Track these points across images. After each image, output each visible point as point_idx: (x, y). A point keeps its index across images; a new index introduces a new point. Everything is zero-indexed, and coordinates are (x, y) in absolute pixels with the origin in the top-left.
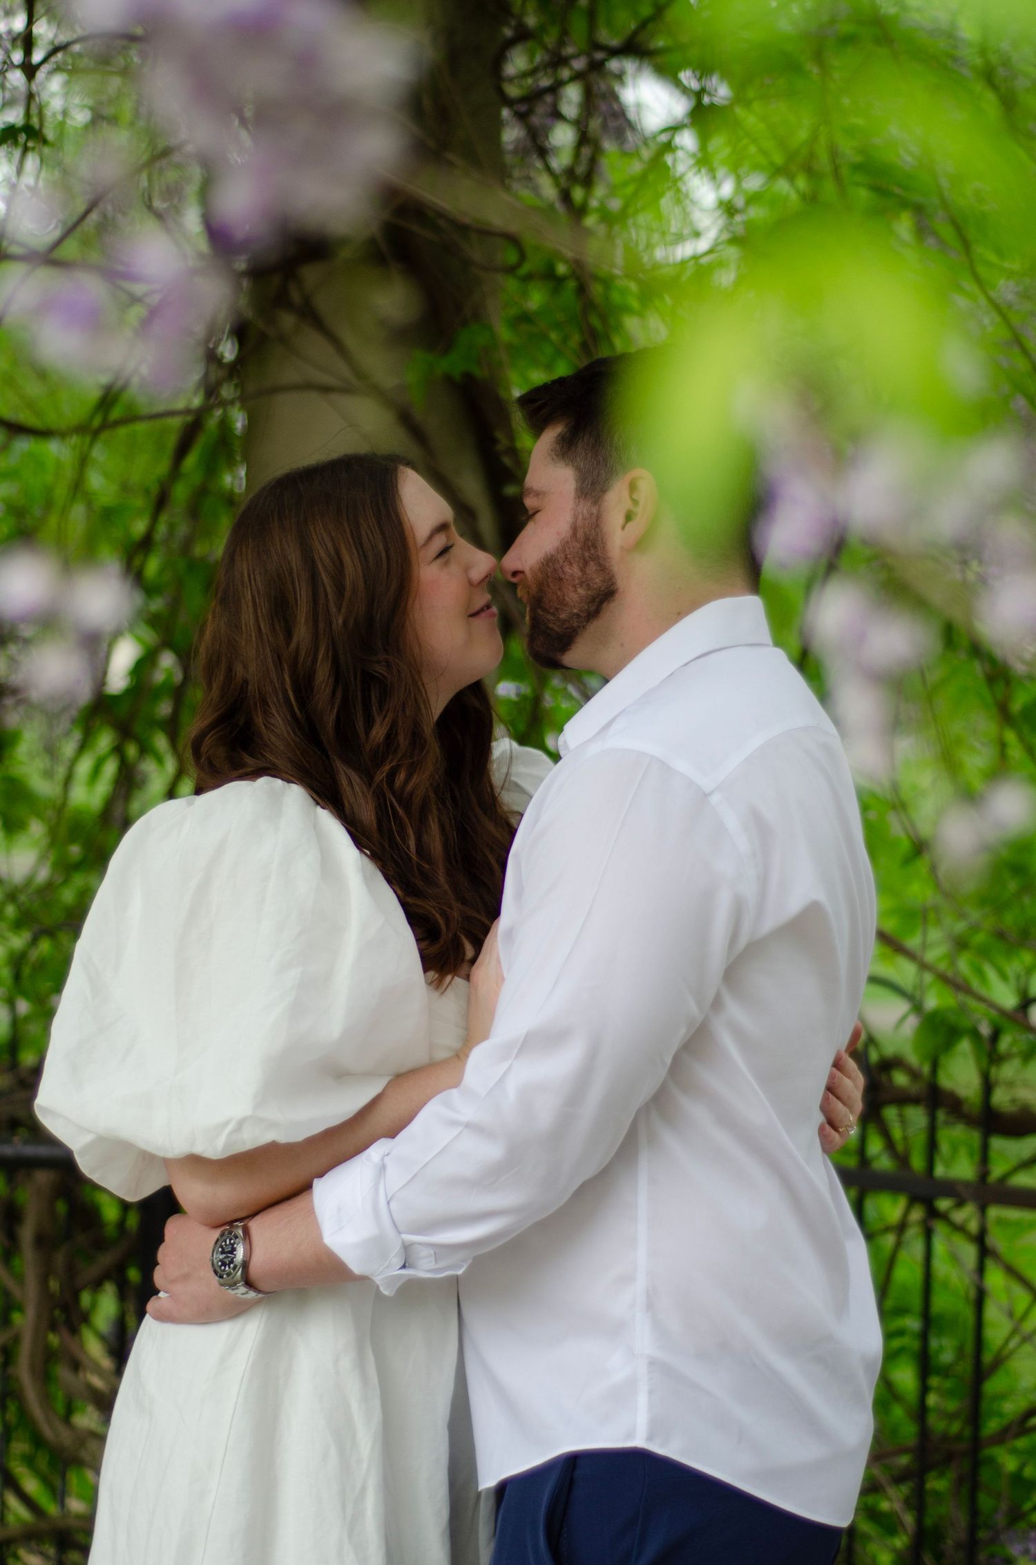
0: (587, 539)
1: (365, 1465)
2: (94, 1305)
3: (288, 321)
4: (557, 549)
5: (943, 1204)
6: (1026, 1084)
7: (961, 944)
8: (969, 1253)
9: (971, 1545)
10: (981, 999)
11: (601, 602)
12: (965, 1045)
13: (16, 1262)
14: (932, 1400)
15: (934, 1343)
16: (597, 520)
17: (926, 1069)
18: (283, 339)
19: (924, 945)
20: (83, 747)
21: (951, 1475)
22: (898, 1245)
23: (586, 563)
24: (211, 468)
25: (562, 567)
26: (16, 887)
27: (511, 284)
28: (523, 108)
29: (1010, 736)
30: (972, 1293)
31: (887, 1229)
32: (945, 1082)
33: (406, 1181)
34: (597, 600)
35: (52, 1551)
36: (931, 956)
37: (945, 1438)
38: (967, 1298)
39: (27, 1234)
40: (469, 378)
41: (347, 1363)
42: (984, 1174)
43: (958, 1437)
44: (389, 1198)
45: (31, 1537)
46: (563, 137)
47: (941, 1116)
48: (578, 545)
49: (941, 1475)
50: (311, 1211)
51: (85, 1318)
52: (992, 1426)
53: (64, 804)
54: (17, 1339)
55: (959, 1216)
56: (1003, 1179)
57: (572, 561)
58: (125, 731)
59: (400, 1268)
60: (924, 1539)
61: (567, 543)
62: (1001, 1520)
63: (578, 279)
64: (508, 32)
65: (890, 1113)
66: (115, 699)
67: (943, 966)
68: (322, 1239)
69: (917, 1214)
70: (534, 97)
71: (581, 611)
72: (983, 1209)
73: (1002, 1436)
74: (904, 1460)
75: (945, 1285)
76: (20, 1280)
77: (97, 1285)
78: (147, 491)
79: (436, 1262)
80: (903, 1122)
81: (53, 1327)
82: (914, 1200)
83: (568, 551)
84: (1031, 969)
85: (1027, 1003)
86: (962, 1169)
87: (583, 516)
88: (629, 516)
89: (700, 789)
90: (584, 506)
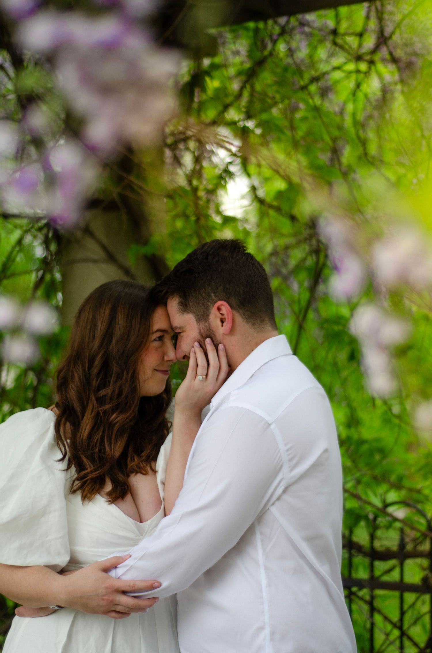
5: (354, 589)
6: (387, 539)
7: (358, 482)
8: (366, 608)
10: (367, 503)
12: (362, 523)
16: (209, 327)
17: (347, 533)
28: (173, 147)
30: (368, 625)
32: (355, 538)
36: (348, 486)
38: (365, 628)
40: (153, 255)
42: (372, 576)
46: (188, 159)
47: (354, 552)
55: (361, 593)
56: (379, 578)
63: (196, 216)
67: (352, 490)
70: (177, 143)
72: (372, 590)
84: (387, 492)
85: (386, 505)
86: (362, 574)
87: (203, 328)
88: (222, 321)
89: (267, 422)
90: (202, 324)
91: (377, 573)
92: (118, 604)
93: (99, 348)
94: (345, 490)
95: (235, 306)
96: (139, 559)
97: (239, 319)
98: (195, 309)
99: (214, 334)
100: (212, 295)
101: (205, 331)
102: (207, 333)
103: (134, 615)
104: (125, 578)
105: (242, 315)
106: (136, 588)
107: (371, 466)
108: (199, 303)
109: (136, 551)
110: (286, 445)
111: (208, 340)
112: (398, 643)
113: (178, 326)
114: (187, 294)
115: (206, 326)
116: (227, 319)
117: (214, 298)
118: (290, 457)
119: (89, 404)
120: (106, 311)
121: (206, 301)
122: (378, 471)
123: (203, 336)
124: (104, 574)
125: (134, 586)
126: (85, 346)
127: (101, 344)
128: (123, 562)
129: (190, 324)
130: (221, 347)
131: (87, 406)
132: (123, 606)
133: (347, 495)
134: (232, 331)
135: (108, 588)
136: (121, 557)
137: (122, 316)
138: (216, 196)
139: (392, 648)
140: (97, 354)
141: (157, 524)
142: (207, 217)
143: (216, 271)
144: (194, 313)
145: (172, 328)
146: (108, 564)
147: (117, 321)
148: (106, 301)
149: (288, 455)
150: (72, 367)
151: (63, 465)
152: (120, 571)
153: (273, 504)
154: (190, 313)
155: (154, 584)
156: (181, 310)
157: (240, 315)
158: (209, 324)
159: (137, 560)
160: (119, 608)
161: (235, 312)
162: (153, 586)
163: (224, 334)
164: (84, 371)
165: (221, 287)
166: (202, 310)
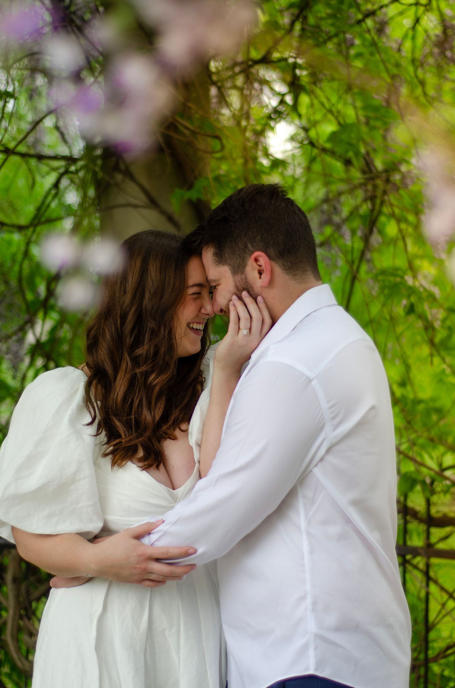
2: (37, 607)
3: (119, 177)
5: (408, 557)
6: (444, 504)
7: (413, 444)
8: (419, 575)
10: (423, 465)
12: (418, 488)
13: (5, 590)
16: (246, 280)
17: (402, 499)
18: (117, 185)
19: (400, 444)
21: (414, 675)
28: (219, 84)
30: (423, 594)
32: (410, 504)
36: (402, 448)
39: (9, 577)
40: (199, 200)
42: (428, 543)
47: (409, 518)
51: (34, 613)
52: (431, 654)
54: (5, 623)
55: (415, 561)
56: (435, 545)
58: (48, 358)
67: (406, 452)
72: (428, 559)
73: (436, 659)
76: (6, 597)
77: (38, 599)
81: (21, 617)
84: (443, 455)
85: (443, 469)
86: (417, 541)
87: (239, 281)
88: (260, 273)
89: (307, 377)
90: (238, 277)
91: (433, 540)
92: (151, 572)
93: (132, 304)
94: (399, 452)
95: (273, 256)
96: (173, 524)
97: (278, 270)
98: (231, 260)
99: (251, 287)
100: (249, 245)
101: (241, 284)
102: (244, 286)
103: (170, 583)
104: (159, 544)
105: (282, 267)
106: (169, 555)
107: (428, 427)
108: (235, 254)
109: (171, 516)
110: (328, 402)
111: (244, 294)
113: (213, 279)
114: (223, 244)
115: (242, 279)
116: (265, 271)
117: (251, 248)
118: (333, 415)
119: (122, 364)
120: (137, 263)
121: (242, 252)
122: (434, 433)
123: (240, 289)
124: (135, 542)
125: (167, 553)
126: (116, 302)
127: (134, 298)
128: (156, 528)
129: (225, 277)
130: (259, 299)
131: (120, 366)
132: (157, 574)
133: (401, 456)
134: (271, 283)
135: (140, 556)
136: (154, 523)
137: (155, 268)
138: (265, 137)
140: (130, 310)
141: (192, 488)
142: (255, 159)
143: (253, 220)
144: (229, 265)
145: (207, 280)
146: (140, 531)
147: (149, 272)
148: (136, 252)
149: (331, 413)
150: (102, 325)
151: (92, 430)
152: (153, 537)
153: (316, 465)
154: (226, 265)
155: (189, 551)
156: (216, 261)
157: (280, 266)
158: (245, 276)
159: (171, 525)
160: (153, 577)
161: (273, 263)
162: (187, 553)
163: (262, 287)
164: (117, 329)
165: (259, 237)
166: (238, 262)
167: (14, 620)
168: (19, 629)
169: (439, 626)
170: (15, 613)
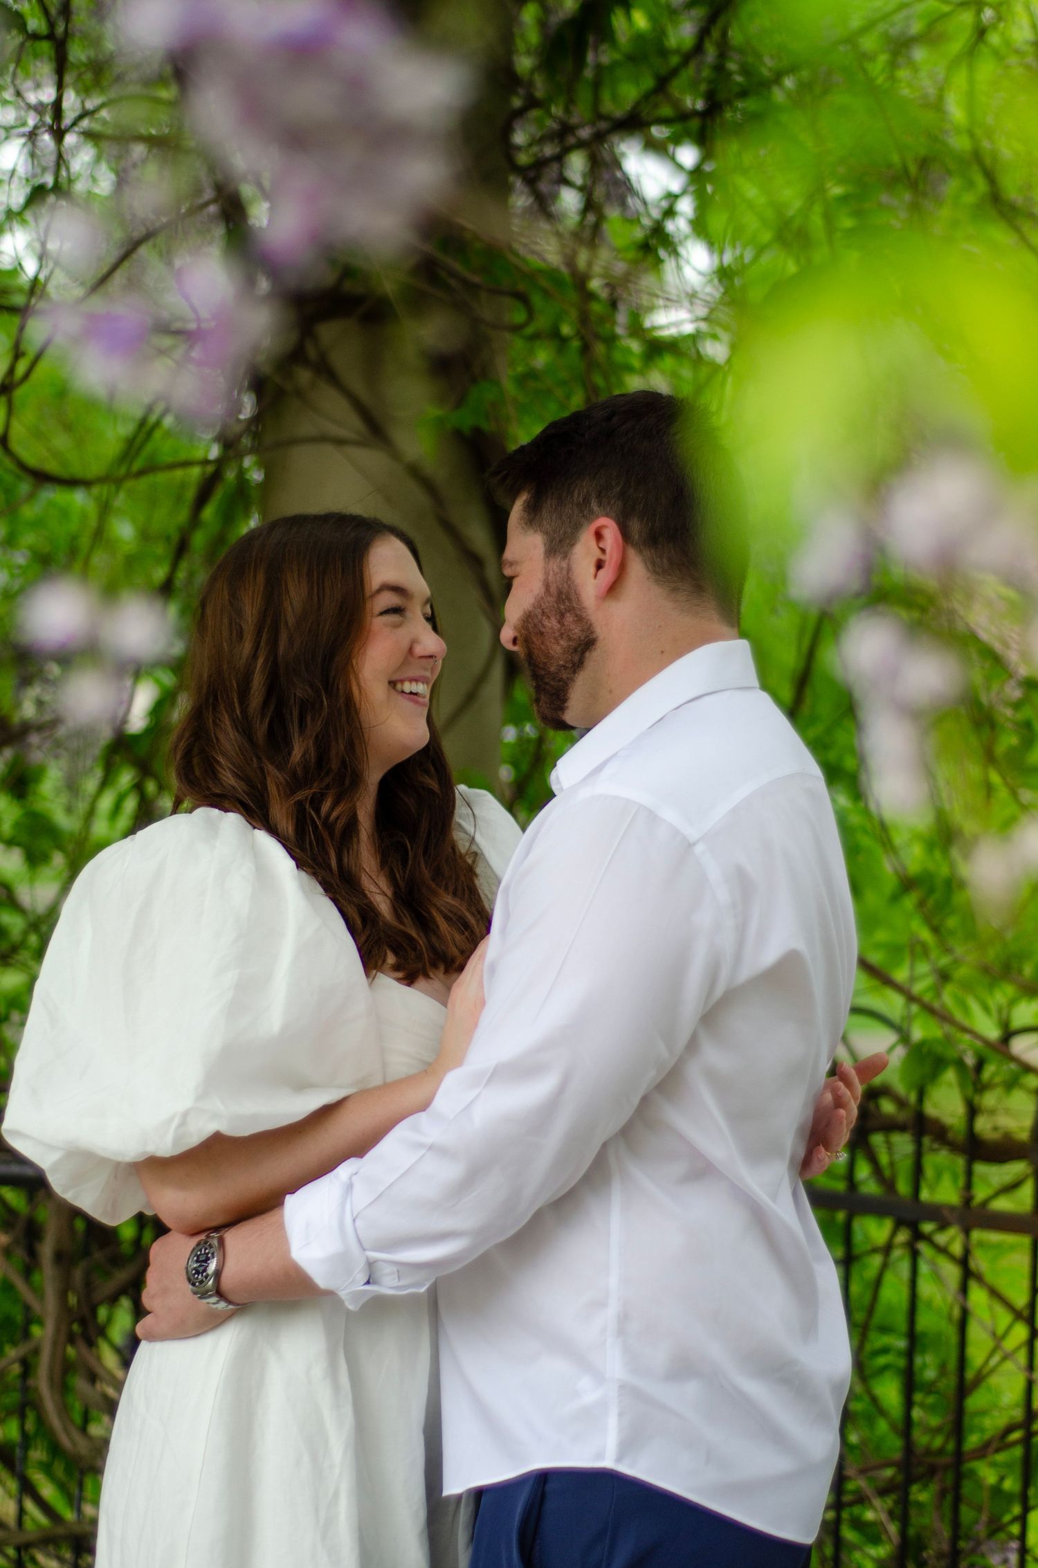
0: (560, 593)
1: (337, 1471)
2: (110, 1320)
3: (304, 376)
4: (534, 605)
5: (927, 1227)
6: (1007, 1111)
7: (944, 976)
8: (952, 1272)
9: (955, 1555)
10: (965, 1030)
11: (583, 652)
12: (950, 1075)
13: (36, 1277)
14: (917, 1413)
15: (918, 1361)
16: (568, 573)
17: (913, 1098)
18: (299, 394)
19: (913, 979)
20: (105, 783)
21: (934, 1487)
22: (885, 1266)
23: (562, 615)
24: (228, 516)
25: (540, 622)
26: (39, 917)
27: (518, 344)
28: (532, 174)
29: (995, 778)
30: (956, 1313)
31: (875, 1250)
32: (930, 1110)
33: (372, 1199)
34: (579, 649)
35: (68, 1555)
36: (918, 988)
37: (928, 1451)
38: (950, 1317)
39: (46, 1250)
40: (477, 431)
41: (319, 1370)
42: (968, 1200)
43: (941, 1451)
44: (355, 1215)
45: (47, 1541)
46: (570, 200)
47: (926, 1141)
48: (552, 599)
49: (925, 1486)
50: (281, 1226)
51: (102, 1331)
52: (973, 1441)
53: (86, 839)
54: (36, 1352)
55: (941, 1239)
56: (985, 1203)
57: (549, 615)
58: (145, 769)
59: (365, 1284)
60: (908, 1548)
61: (542, 598)
62: (981, 1530)
63: (582, 338)
64: (517, 102)
65: (877, 1139)
66: (136, 738)
67: (927, 998)
68: (290, 1254)
69: (903, 1236)
70: (540, 164)
71: (566, 662)
72: (967, 1231)
73: (983, 1451)
74: (889, 1472)
75: (929, 1304)
76: (39, 1293)
77: (113, 1300)
78: (168, 539)
79: (399, 1278)
80: (890, 1146)
81: (71, 1339)
82: (899, 1224)
83: (544, 606)
84: (1012, 1003)
85: (1008, 1034)
86: (947, 1193)
87: (554, 572)
88: (599, 565)
89: (684, 837)
91: (980, 1193)
94: (911, 998)
95: (634, 535)
97: (637, 568)
100: (593, 500)
105: (648, 564)
112: (1022, 1357)
115: (562, 569)
116: (609, 562)
121: (576, 513)
122: (992, 954)
129: (531, 558)
133: (916, 1009)
139: (1009, 1366)
142: (609, 340)
154: (539, 533)
157: (645, 562)
161: (630, 550)
166: (563, 531)
167: (55, 1344)
168: (66, 1368)
169: (994, 1380)
170: (57, 1330)
